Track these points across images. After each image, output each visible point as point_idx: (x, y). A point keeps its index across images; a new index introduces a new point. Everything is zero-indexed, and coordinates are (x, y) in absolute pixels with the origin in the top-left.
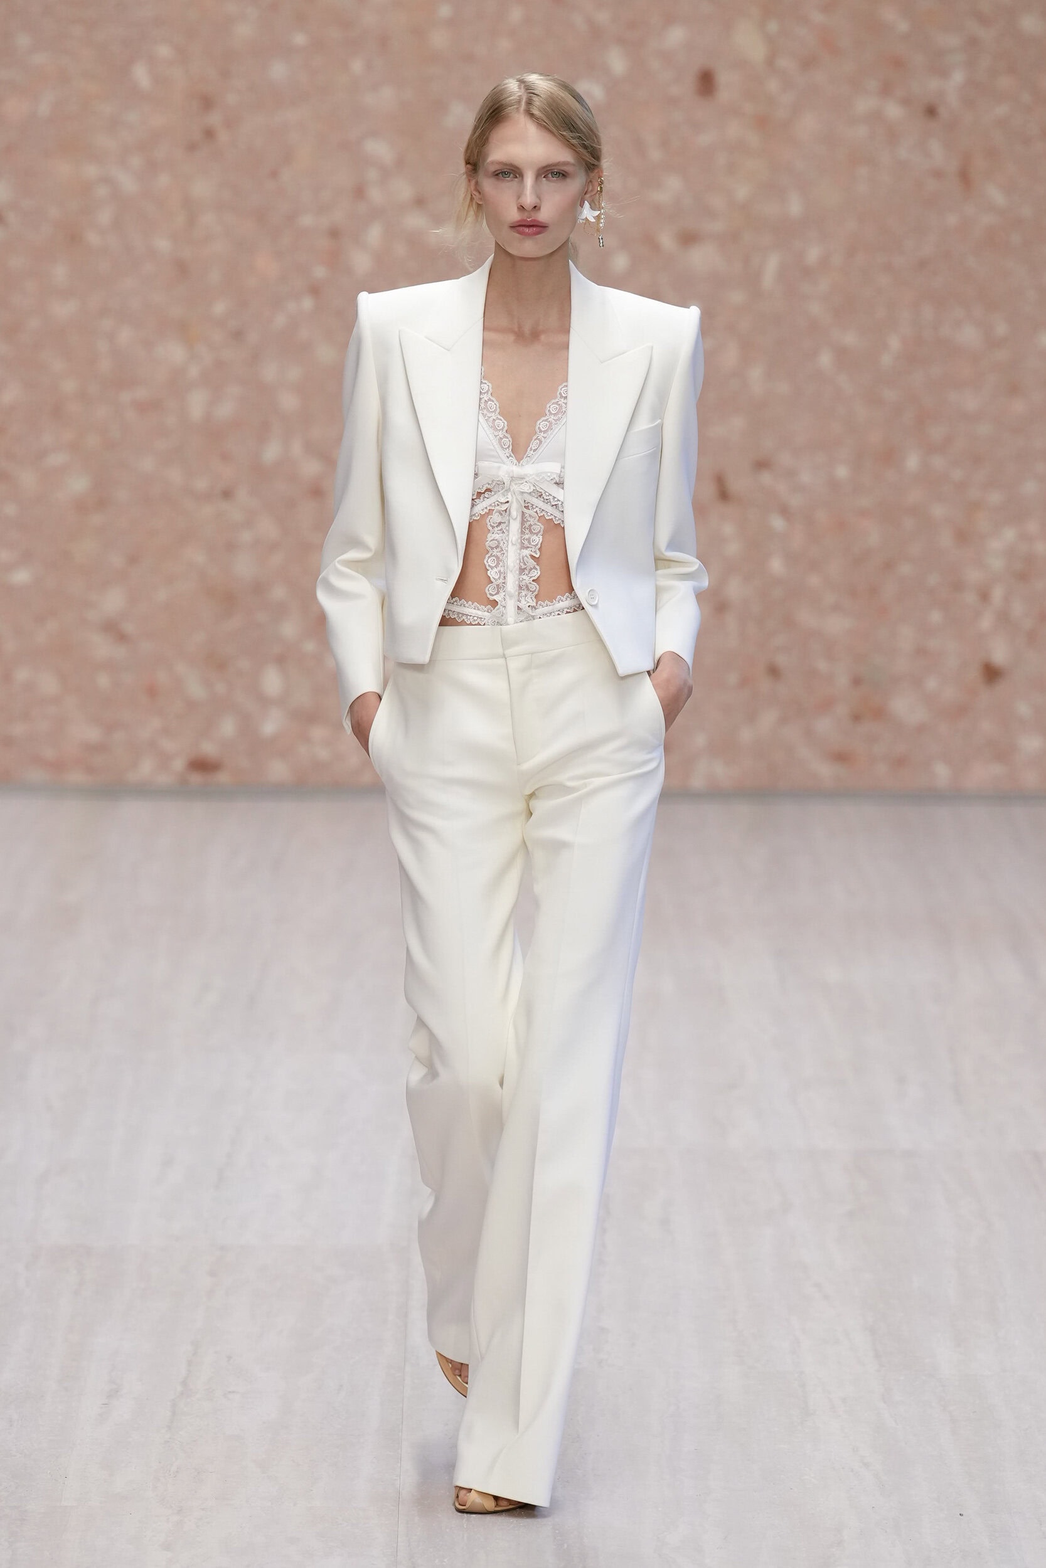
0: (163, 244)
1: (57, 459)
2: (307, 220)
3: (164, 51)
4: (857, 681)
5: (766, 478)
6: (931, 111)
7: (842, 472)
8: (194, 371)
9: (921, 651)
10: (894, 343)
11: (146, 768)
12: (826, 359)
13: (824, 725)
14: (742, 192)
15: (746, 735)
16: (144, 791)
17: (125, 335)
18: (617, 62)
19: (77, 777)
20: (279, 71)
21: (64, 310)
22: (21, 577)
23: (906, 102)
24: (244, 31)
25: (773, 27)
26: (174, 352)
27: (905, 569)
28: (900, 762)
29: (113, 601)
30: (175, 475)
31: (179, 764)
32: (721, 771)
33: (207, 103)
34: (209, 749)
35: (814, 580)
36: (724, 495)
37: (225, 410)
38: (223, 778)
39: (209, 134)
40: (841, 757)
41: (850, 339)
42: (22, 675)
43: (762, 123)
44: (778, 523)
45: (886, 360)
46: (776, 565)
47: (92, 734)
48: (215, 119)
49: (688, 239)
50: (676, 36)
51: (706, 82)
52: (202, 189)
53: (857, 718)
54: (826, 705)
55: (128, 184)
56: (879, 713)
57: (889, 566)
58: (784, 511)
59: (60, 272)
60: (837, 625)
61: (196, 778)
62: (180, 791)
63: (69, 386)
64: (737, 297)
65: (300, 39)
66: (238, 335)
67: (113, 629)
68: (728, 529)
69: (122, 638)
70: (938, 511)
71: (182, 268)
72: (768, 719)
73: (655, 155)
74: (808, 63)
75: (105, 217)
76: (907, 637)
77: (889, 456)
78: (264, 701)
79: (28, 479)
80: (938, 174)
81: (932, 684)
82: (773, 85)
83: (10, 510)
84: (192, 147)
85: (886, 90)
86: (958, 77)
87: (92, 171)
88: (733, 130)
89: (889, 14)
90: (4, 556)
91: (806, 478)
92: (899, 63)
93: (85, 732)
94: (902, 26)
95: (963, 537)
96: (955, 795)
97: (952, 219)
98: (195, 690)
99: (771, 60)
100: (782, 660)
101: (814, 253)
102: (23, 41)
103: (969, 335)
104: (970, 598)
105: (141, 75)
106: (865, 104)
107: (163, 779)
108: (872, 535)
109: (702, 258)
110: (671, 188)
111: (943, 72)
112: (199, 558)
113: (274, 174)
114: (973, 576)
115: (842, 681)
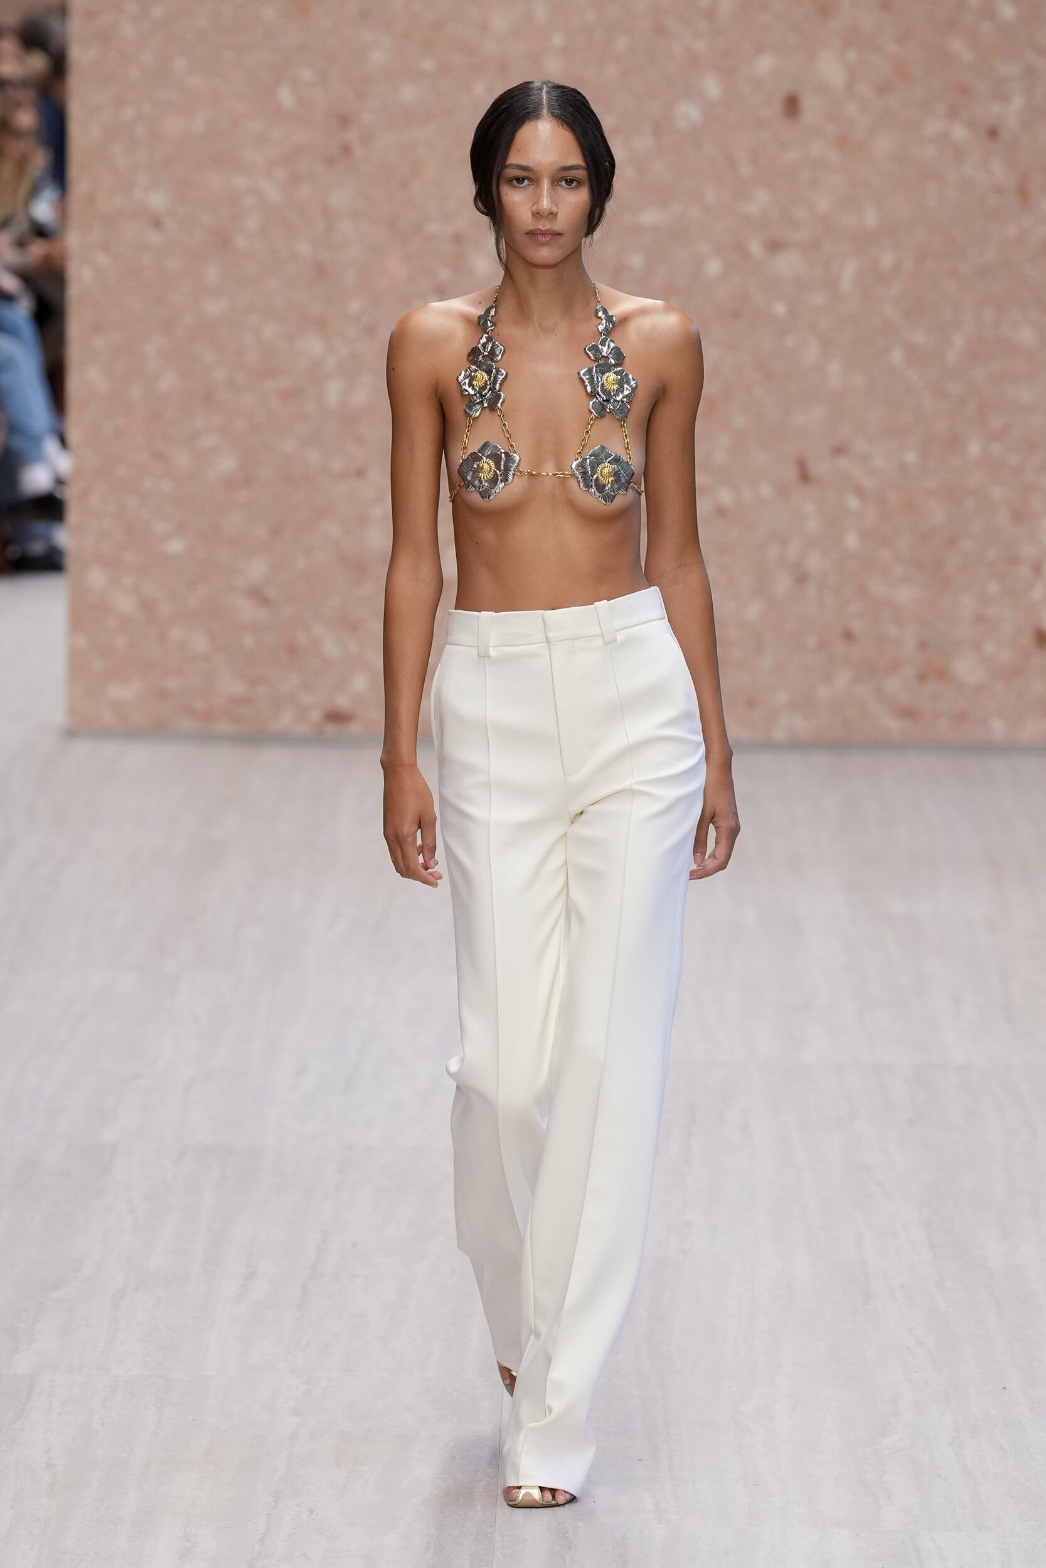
0: (304, 248)
1: (208, 441)
2: (433, 228)
3: (306, 74)
4: (923, 645)
5: (843, 462)
7: (911, 457)
8: (331, 363)
9: (980, 619)
10: (959, 341)
11: (286, 719)
12: (897, 356)
13: (894, 684)
14: (824, 204)
15: (823, 692)
16: (283, 739)
17: (270, 330)
18: (712, 87)
19: (224, 726)
20: (409, 93)
21: (214, 307)
22: (176, 546)
23: (971, 124)
24: (378, 57)
25: (852, 55)
26: (313, 345)
27: (967, 545)
28: (960, 718)
29: (257, 569)
30: (313, 456)
31: (316, 716)
32: (800, 725)
33: (345, 121)
34: (342, 702)
35: (885, 555)
36: (805, 477)
37: (359, 398)
38: (355, 728)
39: (346, 149)
40: (908, 713)
41: (919, 337)
42: (176, 634)
43: (842, 142)
44: (853, 503)
45: (952, 357)
46: (852, 540)
47: (239, 688)
48: (351, 136)
49: (775, 246)
50: (765, 64)
51: (792, 106)
52: (340, 198)
53: (922, 677)
54: (895, 666)
55: (273, 193)
56: (943, 674)
57: (952, 542)
58: (860, 492)
59: (212, 273)
60: (906, 594)
61: (331, 729)
62: (316, 739)
63: (220, 375)
64: (818, 299)
65: (428, 64)
66: (369, 331)
67: (257, 594)
68: (809, 508)
69: (266, 602)
70: (997, 492)
71: (321, 271)
72: (843, 678)
73: (746, 170)
74: (883, 89)
75: (252, 223)
76: (967, 606)
77: (954, 443)
79: (182, 459)
80: (999, 190)
81: (989, 648)
82: (852, 108)
83: (166, 486)
84: (330, 161)
85: (953, 114)
86: (1017, 103)
87: (240, 182)
88: (817, 149)
89: (957, 45)
90: (161, 527)
91: (879, 462)
92: (964, 90)
93: (232, 686)
94: (968, 56)
95: (1018, 516)
96: (1011, 748)
97: (1011, 230)
98: (331, 648)
99: (850, 86)
100: (856, 626)
101: (887, 260)
102: (180, 64)
103: (1026, 335)
104: (1024, 571)
105: (286, 96)
106: (934, 126)
107: (302, 729)
108: (938, 514)
109: (787, 264)
110: (760, 201)
111: (1004, 98)
112: (336, 531)
113: (404, 186)
114: (1028, 551)
115: (910, 645)
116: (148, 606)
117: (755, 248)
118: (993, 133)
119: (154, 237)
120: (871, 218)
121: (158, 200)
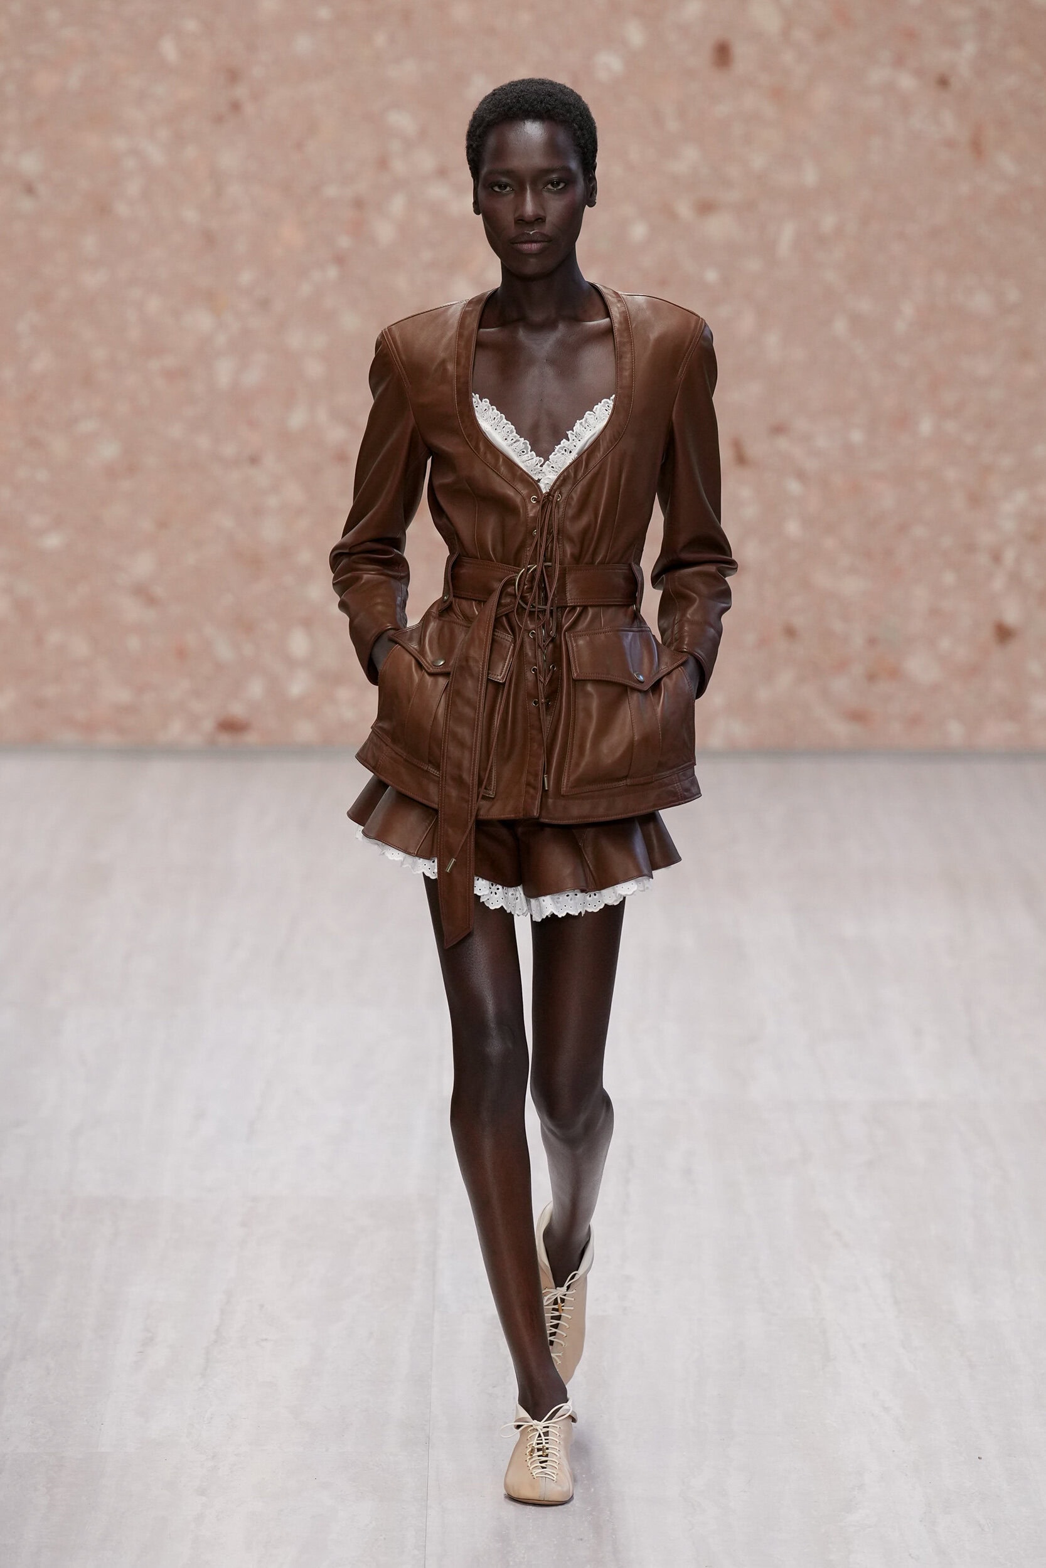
0: (191, 215)
1: (87, 426)
2: (331, 191)
3: (191, 25)
4: (872, 641)
5: (782, 443)
6: (943, 82)
7: (857, 436)
8: (221, 340)
9: (934, 612)
10: (908, 310)
11: (176, 729)
12: (840, 326)
13: (840, 685)
14: (758, 162)
15: (763, 695)
16: (173, 751)
17: (154, 304)
18: (635, 34)
19: (108, 738)
20: (303, 44)
21: (93, 280)
22: (53, 541)
23: (919, 73)
26: (202, 320)
27: (919, 531)
28: (914, 721)
29: (143, 565)
30: (204, 442)
31: (208, 725)
32: (738, 730)
33: (233, 76)
34: (237, 710)
35: (830, 543)
36: (741, 459)
37: (252, 377)
38: (251, 738)
39: (236, 107)
40: (858, 716)
41: (864, 305)
42: (54, 637)
43: (778, 94)
44: (794, 487)
45: (900, 326)
46: (793, 528)
47: (124, 696)
48: (241, 92)
49: (706, 208)
50: (692, 8)
51: (723, 54)
52: (229, 160)
53: (872, 677)
54: (842, 666)
55: (156, 155)
56: (895, 673)
57: (903, 528)
58: (801, 475)
59: (90, 243)
60: (852, 586)
61: (225, 739)
62: (210, 750)
63: (99, 354)
64: (753, 265)
65: (324, 13)
66: (264, 304)
67: (143, 593)
68: (745, 493)
69: (152, 601)
70: (951, 474)
71: (209, 239)
72: (785, 679)
73: (673, 126)
74: (823, 35)
75: (133, 188)
76: (920, 598)
77: (903, 421)
78: (291, 663)
79: (59, 446)
80: (950, 144)
81: (945, 644)
82: (788, 57)
83: (42, 476)
84: (219, 119)
85: (899, 61)
86: (970, 49)
87: (120, 143)
88: (750, 101)
90: (37, 521)
91: (821, 442)
92: (911, 35)
93: (116, 694)
95: (975, 500)
96: (969, 753)
97: (964, 188)
98: (224, 651)
99: (786, 32)
100: (799, 621)
101: (828, 222)
102: (53, 16)
103: (981, 302)
104: (983, 559)
105: (169, 49)
106: (877, 76)
107: (192, 740)
108: (887, 498)
109: (719, 227)
110: (689, 157)
111: (955, 44)
112: (227, 522)
113: (299, 146)
114: (986, 538)
115: (858, 641)
116: (23, 607)
117: (684, 209)
119: (26, 205)
120: (810, 176)
121: (30, 164)
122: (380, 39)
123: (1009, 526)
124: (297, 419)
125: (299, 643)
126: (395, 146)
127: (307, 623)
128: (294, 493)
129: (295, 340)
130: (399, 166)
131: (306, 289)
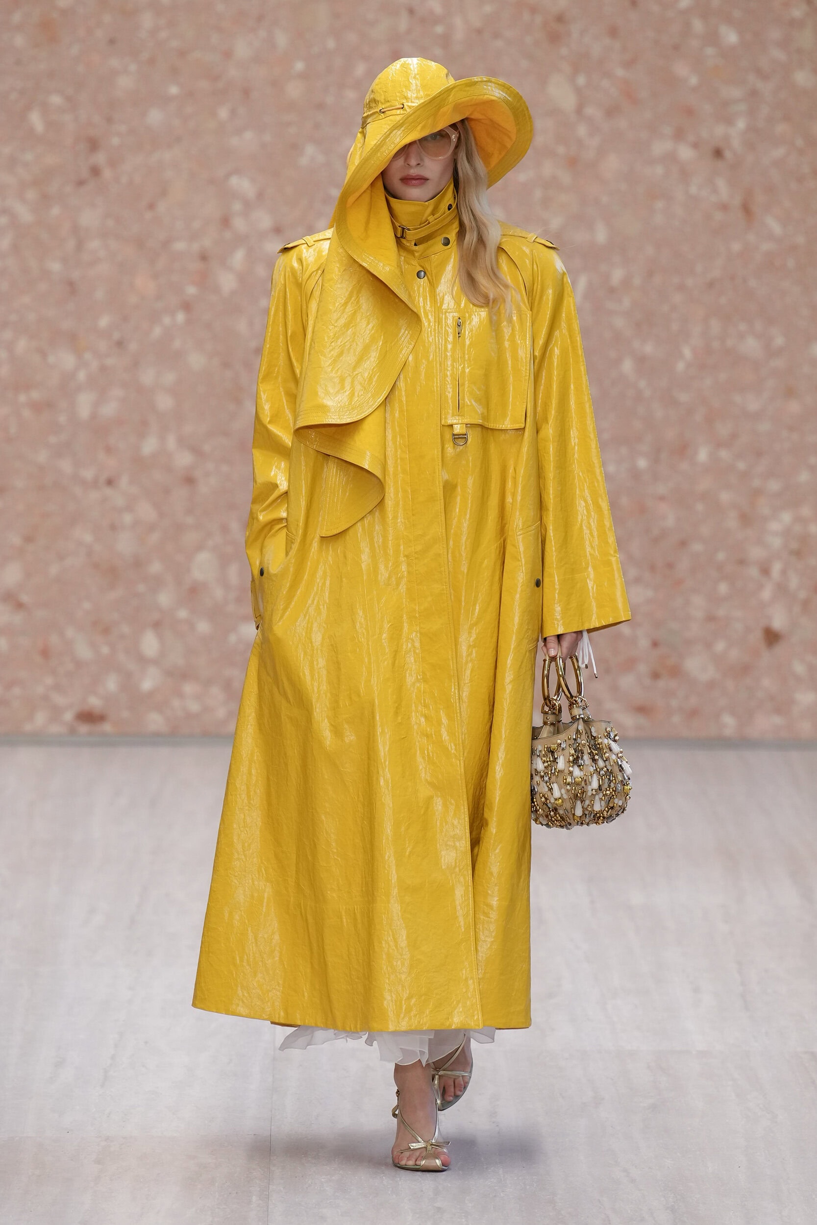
0: (56, 267)
2: (180, 246)
3: (56, 100)
4: (655, 644)
7: (643, 463)
8: (82, 376)
9: (711, 618)
10: (687, 352)
11: (40, 720)
12: (628, 366)
13: (627, 681)
16: (37, 739)
17: (22, 345)
20: (155, 117)
23: (695, 146)
24: (125, 83)
25: (581, 80)
26: (66, 360)
27: (697, 547)
28: (693, 714)
29: (11, 575)
30: (66, 466)
31: (69, 716)
33: (94, 145)
34: (95, 702)
37: (109, 410)
38: (107, 727)
39: (95, 171)
40: (642, 710)
41: (648, 348)
43: (572, 162)
45: (680, 366)
48: (100, 158)
52: (89, 218)
53: (656, 676)
54: (629, 664)
55: (25, 215)
56: (676, 672)
57: (683, 544)
60: (638, 595)
61: (84, 728)
62: (69, 739)
65: (174, 90)
66: (120, 344)
67: (11, 599)
69: (20, 606)
70: (725, 497)
71: (72, 286)
74: (612, 112)
76: (698, 605)
77: (683, 449)
78: (143, 661)
80: (724, 207)
81: (720, 646)
82: (582, 130)
84: (81, 183)
85: (679, 135)
86: (741, 124)
88: (548, 169)
89: (681, 69)
91: (611, 468)
92: (690, 112)
94: (694, 81)
95: (746, 519)
96: (740, 743)
97: (736, 247)
98: (84, 651)
99: (579, 110)
101: (617, 275)
103: (751, 346)
104: (754, 572)
105: (36, 120)
106: (660, 147)
107: (55, 729)
108: (669, 517)
111: (729, 121)
112: (88, 538)
113: (151, 206)
114: (756, 553)
115: (644, 643)
118: (718, 153)
120: (601, 235)
122: (223, 113)
123: (776, 542)
124: (149, 446)
125: (150, 644)
126: (237, 206)
127: (157, 625)
128: (146, 511)
129: (147, 377)
130: (239, 224)
131: (157, 331)
